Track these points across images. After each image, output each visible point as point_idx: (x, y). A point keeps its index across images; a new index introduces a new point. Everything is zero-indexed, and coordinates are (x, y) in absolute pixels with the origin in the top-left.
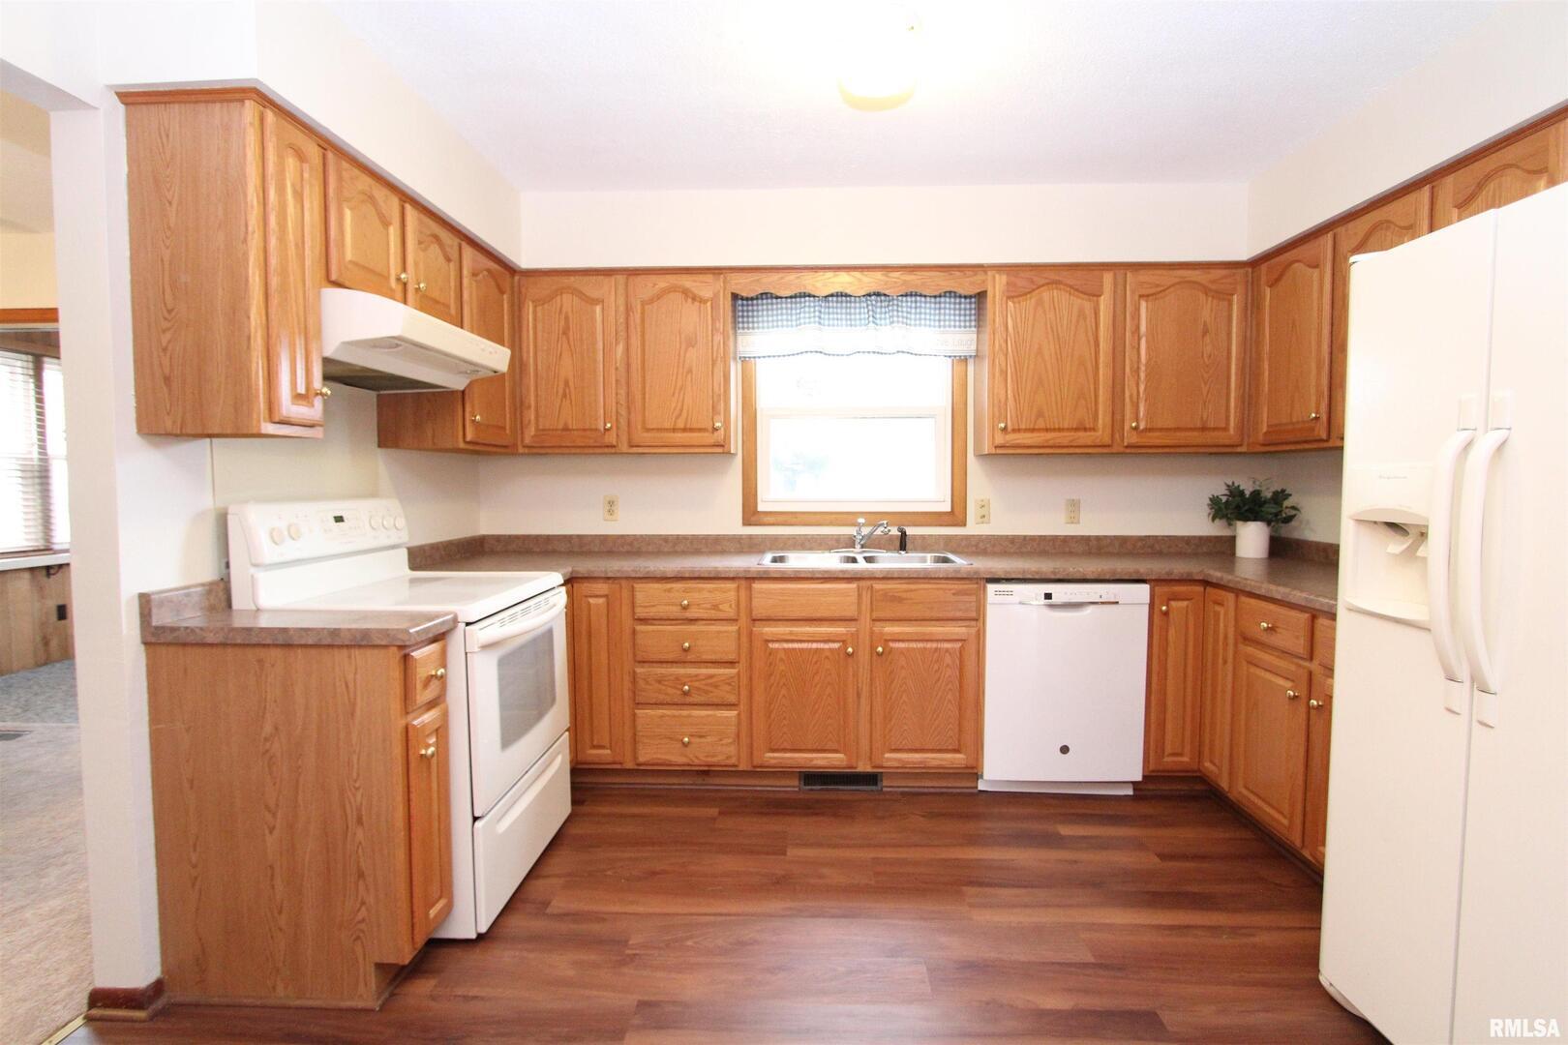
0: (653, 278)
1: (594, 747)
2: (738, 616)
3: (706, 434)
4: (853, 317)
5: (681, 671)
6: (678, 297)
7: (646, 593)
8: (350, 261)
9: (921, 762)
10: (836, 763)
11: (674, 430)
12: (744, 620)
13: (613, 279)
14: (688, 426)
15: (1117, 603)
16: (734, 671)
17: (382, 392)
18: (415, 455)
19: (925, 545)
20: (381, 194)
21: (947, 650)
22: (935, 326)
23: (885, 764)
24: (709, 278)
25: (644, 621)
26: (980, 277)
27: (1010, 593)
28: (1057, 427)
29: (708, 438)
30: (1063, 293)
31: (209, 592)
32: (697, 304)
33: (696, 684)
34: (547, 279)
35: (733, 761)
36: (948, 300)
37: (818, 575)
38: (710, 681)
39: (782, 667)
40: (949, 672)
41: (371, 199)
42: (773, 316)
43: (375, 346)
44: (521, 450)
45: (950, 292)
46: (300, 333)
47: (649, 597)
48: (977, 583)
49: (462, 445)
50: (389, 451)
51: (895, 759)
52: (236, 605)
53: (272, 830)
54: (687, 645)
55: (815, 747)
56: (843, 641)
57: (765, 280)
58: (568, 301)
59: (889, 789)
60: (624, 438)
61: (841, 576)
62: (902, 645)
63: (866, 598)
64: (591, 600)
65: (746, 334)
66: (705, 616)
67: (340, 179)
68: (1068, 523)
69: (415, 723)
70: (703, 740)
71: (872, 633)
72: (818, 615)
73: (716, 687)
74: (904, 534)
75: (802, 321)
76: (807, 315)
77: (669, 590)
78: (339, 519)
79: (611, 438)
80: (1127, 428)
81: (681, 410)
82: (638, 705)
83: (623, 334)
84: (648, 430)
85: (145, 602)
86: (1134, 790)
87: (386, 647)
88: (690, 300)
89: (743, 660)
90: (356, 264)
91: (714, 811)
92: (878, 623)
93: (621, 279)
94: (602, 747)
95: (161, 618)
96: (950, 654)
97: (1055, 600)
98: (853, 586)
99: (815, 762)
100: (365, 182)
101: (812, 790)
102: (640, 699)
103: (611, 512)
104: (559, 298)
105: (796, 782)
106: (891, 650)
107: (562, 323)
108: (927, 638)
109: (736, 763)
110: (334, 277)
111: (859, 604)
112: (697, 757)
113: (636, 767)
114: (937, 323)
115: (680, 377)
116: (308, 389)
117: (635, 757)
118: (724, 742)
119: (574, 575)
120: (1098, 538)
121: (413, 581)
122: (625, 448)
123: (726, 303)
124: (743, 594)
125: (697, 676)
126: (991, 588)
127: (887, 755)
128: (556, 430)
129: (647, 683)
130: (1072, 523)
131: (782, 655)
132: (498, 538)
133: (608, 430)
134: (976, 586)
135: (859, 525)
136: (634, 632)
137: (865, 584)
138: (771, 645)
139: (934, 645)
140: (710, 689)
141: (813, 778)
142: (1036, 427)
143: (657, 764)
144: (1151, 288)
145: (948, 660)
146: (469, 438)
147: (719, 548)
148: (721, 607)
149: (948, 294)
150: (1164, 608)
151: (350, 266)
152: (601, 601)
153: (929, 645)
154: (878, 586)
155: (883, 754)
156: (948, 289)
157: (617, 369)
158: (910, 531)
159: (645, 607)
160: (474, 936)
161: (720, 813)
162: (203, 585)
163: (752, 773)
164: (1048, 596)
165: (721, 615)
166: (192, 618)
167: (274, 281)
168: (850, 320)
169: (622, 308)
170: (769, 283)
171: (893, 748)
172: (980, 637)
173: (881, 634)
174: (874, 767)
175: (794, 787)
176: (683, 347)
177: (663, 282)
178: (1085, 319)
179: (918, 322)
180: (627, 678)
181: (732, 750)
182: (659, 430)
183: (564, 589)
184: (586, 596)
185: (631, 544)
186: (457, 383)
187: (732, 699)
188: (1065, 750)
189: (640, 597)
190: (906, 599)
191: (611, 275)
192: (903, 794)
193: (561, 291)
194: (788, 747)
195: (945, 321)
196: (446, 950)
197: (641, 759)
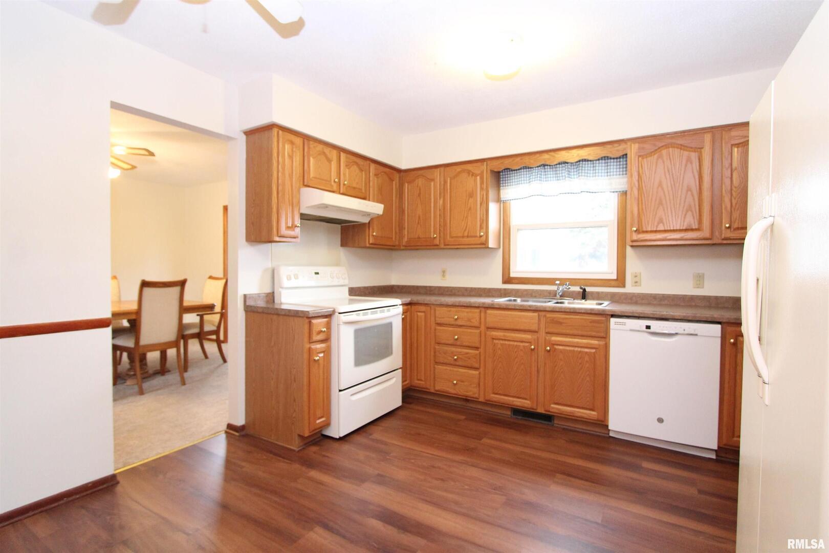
0: (455, 167)
1: (418, 380)
2: (480, 325)
3: (477, 239)
4: (558, 175)
5: (453, 349)
6: (465, 175)
7: (441, 311)
8: (313, 177)
9: (571, 413)
10: (526, 405)
11: (463, 237)
12: (483, 328)
13: (439, 169)
14: (469, 235)
15: (696, 335)
16: (477, 352)
17: (343, 225)
18: (354, 249)
19: (598, 297)
20: (327, 150)
21: (586, 353)
22: (605, 176)
23: (551, 410)
24: (479, 164)
25: (439, 324)
26: (623, 146)
27: (624, 324)
28: (672, 229)
29: (478, 241)
30: (676, 149)
31: (267, 296)
32: (473, 177)
33: (460, 356)
34: (413, 173)
35: (476, 396)
36: (603, 161)
37: (517, 308)
38: (467, 356)
39: (499, 352)
40: (587, 365)
41: (324, 153)
42: (517, 179)
43: (319, 208)
44: (402, 248)
45: (605, 157)
46: (289, 205)
47: (442, 314)
48: (606, 317)
49: (368, 245)
50: (346, 248)
51: (557, 409)
52: (276, 301)
53: (272, 379)
54: (456, 337)
55: (514, 395)
56: (530, 342)
57: (506, 162)
58: (420, 182)
59: (557, 425)
60: (442, 241)
61: (529, 308)
62: (561, 347)
63: (543, 321)
64: (419, 314)
65: (504, 189)
66: (465, 324)
67: (309, 148)
68: (694, 288)
69: (312, 347)
70: (462, 383)
71: (545, 339)
72: (518, 328)
73: (469, 358)
74: (584, 290)
75: (531, 180)
76: (534, 177)
77: (450, 311)
78: (317, 273)
79: (437, 242)
80: (724, 228)
81: (466, 227)
82: (437, 363)
83: (442, 194)
84: (452, 237)
85: (245, 296)
86: (717, 456)
87: (303, 317)
88: (470, 175)
89: (482, 347)
90: (315, 178)
91: (463, 417)
92: (549, 335)
93: (442, 169)
94: (421, 380)
95: (250, 303)
96: (588, 355)
97: (652, 330)
98: (536, 314)
99: (514, 403)
100: (320, 147)
101: (516, 418)
102: (437, 361)
103: (444, 276)
104: (417, 180)
105: (509, 413)
106: (555, 349)
107: (418, 191)
108: (575, 345)
109: (478, 397)
110: (305, 184)
111: (539, 324)
112: (460, 391)
113: (435, 392)
114: (606, 174)
115: (466, 212)
116: (292, 225)
117: (434, 387)
118: (473, 386)
119: (412, 302)
120: (716, 298)
121: (350, 300)
122: (442, 246)
123: (487, 176)
124: (483, 314)
125: (461, 352)
126: (613, 320)
127: (552, 406)
128: (415, 238)
129: (440, 353)
130: (698, 288)
131: (499, 346)
132: (398, 286)
133: (434, 238)
134: (604, 319)
135: (556, 284)
136: (435, 330)
137: (542, 314)
138: (494, 341)
139: (579, 349)
140: (466, 359)
141: (517, 411)
142: (658, 229)
143: (443, 392)
144: (741, 138)
145: (587, 358)
146: (371, 242)
147: (491, 294)
148: (472, 320)
149: (603, 158)
150: (732, 341)
151: (313, 179)
152: (422, 314)
153: (576, 349)
154: (549, 315)
155: (550, 404)
156: (604, 155)
157: (440, 210)
158: (588, 289)
159: (440, 318)
160: (338, 437)
161: (466, 419)
162: (265, 293)
163: (486, 403)
164: (648, 327)
165: (472, 325)
166: (261, 304)
167: (280, 188)
168: (558, 177)
169: (442, 183)
170: (507, 163)
171: (556, 402)
172: (607, 347)
173: (550, 341)
174: (546, 411)
175: (508, 415)
176: (468, 198)
177: (459, 169)
178: (691, 163)
179: (594, 175)
180: (432, 350)
181: (476, 390)
182: (456, 237)
183: (401, 306)
184: (417, 312)
185: (451, 291)
186: (366, 220)
187: (477, 365)
188: (660, 420)
189: (437, 313)
190: (563, 323)
191: (438, 168)
192: (564, 429)
193: (418, 177)
194: (502, 393)
195: (610, 172)
196: (329, 440)
197: (437, 389)
